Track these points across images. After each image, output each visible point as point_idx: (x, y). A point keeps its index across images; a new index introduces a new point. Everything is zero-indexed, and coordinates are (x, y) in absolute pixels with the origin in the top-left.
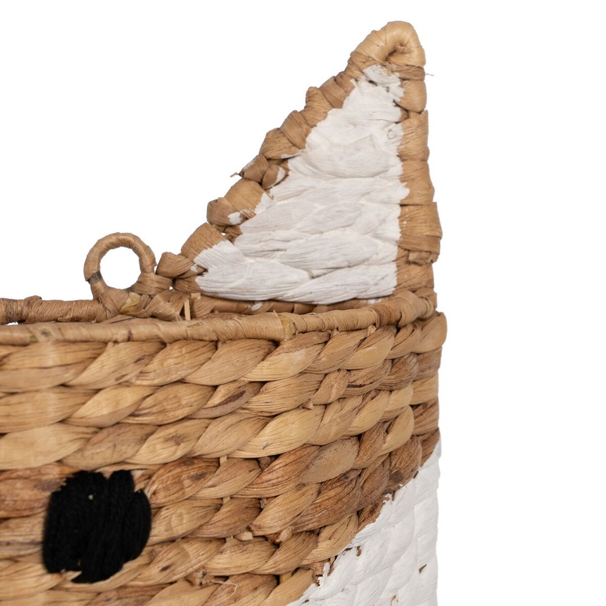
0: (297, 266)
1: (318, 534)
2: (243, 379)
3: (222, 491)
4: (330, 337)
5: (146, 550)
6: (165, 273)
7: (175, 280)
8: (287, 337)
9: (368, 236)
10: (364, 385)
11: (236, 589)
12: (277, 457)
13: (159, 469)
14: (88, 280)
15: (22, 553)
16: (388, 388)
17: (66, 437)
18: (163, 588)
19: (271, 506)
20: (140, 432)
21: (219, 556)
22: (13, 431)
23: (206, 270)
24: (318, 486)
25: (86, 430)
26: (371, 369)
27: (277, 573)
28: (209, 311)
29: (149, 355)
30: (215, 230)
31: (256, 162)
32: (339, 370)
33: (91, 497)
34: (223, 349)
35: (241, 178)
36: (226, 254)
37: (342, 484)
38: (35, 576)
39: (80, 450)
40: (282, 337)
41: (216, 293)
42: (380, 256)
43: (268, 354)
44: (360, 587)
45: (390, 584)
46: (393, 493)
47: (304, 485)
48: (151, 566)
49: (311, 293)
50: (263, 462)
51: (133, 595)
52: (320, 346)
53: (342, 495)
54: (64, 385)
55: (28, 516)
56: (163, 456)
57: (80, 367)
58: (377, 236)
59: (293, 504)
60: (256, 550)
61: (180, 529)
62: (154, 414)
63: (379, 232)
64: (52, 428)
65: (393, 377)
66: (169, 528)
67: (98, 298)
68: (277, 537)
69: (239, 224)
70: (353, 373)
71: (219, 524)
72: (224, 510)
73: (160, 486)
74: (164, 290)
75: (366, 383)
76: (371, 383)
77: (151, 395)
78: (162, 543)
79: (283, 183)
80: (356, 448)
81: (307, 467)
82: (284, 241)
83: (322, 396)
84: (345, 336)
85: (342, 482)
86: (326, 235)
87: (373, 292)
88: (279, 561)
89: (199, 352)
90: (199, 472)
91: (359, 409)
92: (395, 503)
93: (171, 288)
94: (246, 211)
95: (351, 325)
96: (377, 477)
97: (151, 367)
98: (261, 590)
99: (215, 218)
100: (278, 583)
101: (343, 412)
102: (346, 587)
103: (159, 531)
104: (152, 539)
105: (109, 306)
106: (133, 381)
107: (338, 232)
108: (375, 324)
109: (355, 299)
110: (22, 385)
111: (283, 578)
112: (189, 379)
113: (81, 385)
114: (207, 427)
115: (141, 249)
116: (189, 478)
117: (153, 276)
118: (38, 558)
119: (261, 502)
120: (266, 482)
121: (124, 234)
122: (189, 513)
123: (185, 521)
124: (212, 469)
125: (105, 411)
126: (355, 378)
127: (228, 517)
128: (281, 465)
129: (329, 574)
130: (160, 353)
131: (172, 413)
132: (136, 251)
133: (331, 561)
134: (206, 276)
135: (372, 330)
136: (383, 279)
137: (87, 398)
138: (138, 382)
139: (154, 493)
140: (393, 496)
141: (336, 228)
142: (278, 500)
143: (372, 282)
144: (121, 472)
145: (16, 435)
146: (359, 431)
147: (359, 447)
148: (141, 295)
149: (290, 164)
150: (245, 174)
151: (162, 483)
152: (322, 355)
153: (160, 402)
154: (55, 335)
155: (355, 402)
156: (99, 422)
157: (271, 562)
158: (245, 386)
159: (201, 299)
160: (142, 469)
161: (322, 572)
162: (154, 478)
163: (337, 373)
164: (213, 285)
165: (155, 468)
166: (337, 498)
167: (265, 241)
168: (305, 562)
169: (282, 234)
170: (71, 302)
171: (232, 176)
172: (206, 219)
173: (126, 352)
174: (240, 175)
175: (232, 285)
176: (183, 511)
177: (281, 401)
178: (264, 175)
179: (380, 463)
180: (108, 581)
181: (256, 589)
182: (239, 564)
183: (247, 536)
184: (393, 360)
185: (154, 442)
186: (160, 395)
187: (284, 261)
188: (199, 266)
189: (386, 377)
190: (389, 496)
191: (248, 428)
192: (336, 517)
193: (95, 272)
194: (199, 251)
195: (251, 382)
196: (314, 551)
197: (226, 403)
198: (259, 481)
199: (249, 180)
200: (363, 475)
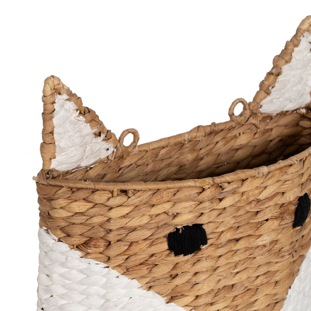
23: (262, 106)
28: (262, 118)
41: (265, 113)
94: (273, 85)
99: (265, 89)
105: (237, 122)
132: (243, 103)
148: (245, 117)
159: (261, 115)
178: (279, 73)
188: (260, 105)
194: (261, 101)
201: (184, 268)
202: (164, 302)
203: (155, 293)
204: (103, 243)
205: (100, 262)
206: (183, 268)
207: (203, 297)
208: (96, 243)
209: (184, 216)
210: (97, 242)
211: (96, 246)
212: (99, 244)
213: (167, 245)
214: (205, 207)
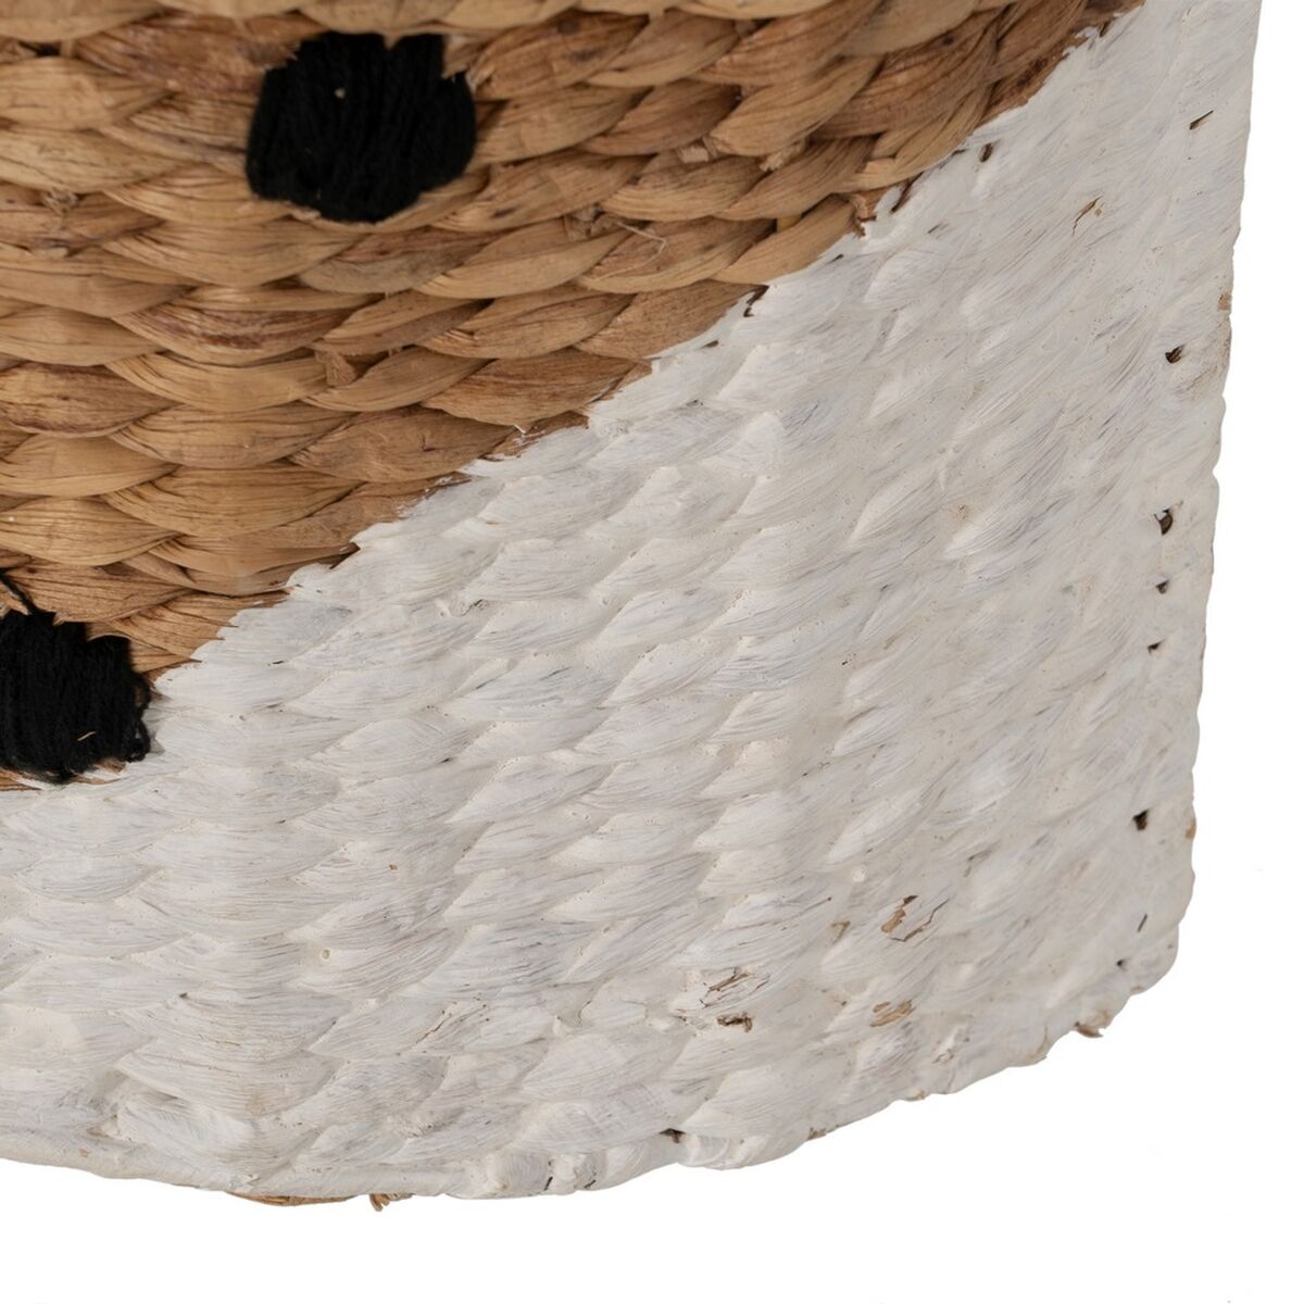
1: (872, 145)
11: (662, 247)
12: (765, 23)
13: (499, 38)
21: (628, 190)
24: (875, 63)
38: (234, 200)
45: (1081, 185)
46: (1103, 24)
47: (842, 60)
50: (741, 28)
60: (714, 182)
61: (540, 147)
66: (516, 144)
68: (761, 162)
72: (645, 107)
73: (502, 69)
85: (933, 53)
90: (589, 46)
98: (721, 249)
103: (496, 146)
111: (781, 224)
116: (564, 57)
122: (561, 119)
123: (552, 133)
128: (773, 39)
129: (894, 211)
133: (901, 187)
139: (486, 81)
140: (1103, 30)
151: (506, 64)
160: (466, 35)
161: (873, 212)
162: (489, 52)
165: (492, 35)
166: (912, 88)
176: (549, 117)
181: (709, 248)
182: (673, 207)
183: (695, 155)
190: (1092, 30)
196: (859, 174)
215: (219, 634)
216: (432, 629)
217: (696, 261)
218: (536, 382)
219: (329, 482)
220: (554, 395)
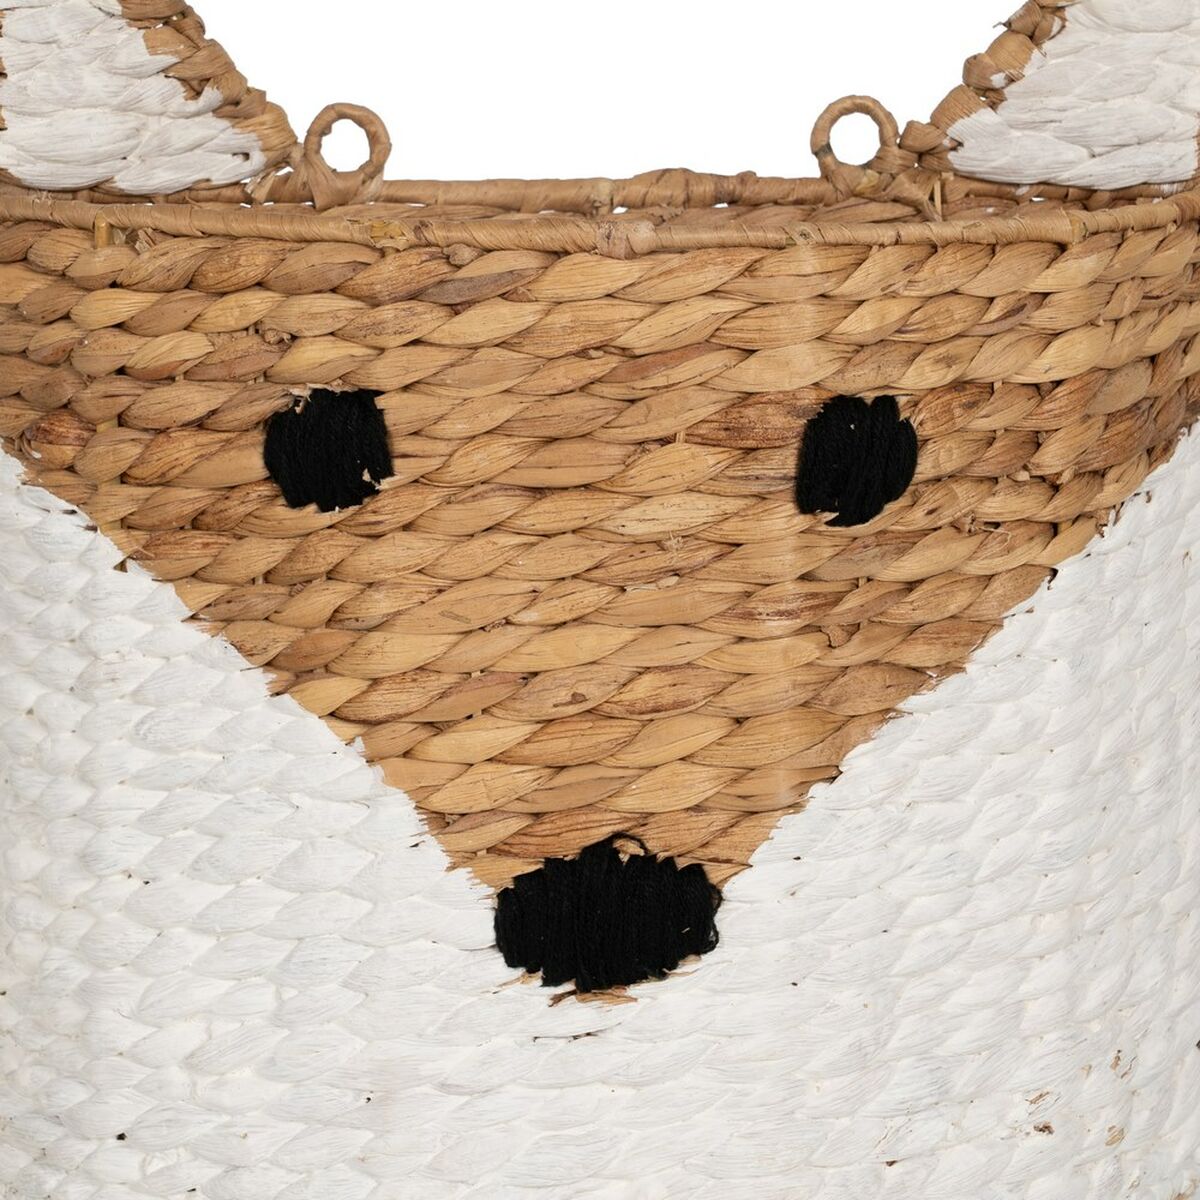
0: (1074, 141)
1: (1103, 476)
2: (1024, 290)
3: (996, 422)
4: (1123, 239)
5: (911, 488)
6: (910, 146)
7: (921, 155)
8: (1077, 240)
9: (1163, 106)
10: (1162, 296)
11: (1009, 538)
12: (1058, 383)
13: (926, 395)
14: (816, 154)
15: (772, 489)
16: (1188, 298)
17: (825, 356)
18: (927, 535)
19: (1052, 441)
20: (907, 352)
21: (990, 499)
22: (765, 348)
23: (960, 144)
24: (1105, 418)
25: (846, 348)
26: (1171, 277)
27: (1056, 521)
28: (963, 195)
29: (919, 262)
30: (974, 95)
31: (1026, 10)
32: (1133, 279)
33: (852, 426)
34: (1002, 255)
35: (1005, 29)
36: (987, 125)
37: (1133, 417)
38: (786, 517)
39: (840, 372)
40: (1071, 239)
41: (973, 173)
42: (1177, 131)
43: (1053, 260)
44: (1148, 541)
45: (1183, 538)
46: (1190, 427)
47: (1089, 416)
48: (915, 507)
49: (1091, 176)
50: (1044, 388)
51: (894, 542)
52: (1113, 250)
53: (1133, 429)
54: (823, 296)
55: (780, 447)
56: (932, 381)
57: (843, 274)
58: (1174, 106)
59: (1078, 439)
60: (1033, 493)
61: (948, 467)
62: (923, 330)
63: (1177, 101)
64: (808, 346)
65: (1195, 285)
66: (936, 465)
67: (826, 176)
68: (1058, 478)
69: (1003, 88)
70: (1149, 281)
71: (992, 461)
72: (997, 445)
73: (928, 415)
74: (908, 167)
75: (1164, 293)
76: (1170, 294)
77: (920, 308)
78: (927, 482)
79: (1059, 36)
80: (1150, 372)
81: (1095, 395)
82: (1059, 110)
83: (1112, 311)
84: (1141, 238)
85: (1133, 414)
86: (1111, 104)
87: (1167, 175)
88: (1059, 508)
89: (974, 258)
90: (972, 400)
91: (1155, 325)
92: (1191, 439)
93: (916, 165)
94: (1012, 71)
95: (1148, 223)
96: (1173, 407)
97: (921, 275)
98: (1037, 540)
99: (974, 80)
100: (1056, 534)
101: (1137, 329)
102: (1134, 540)
103: (925, 468)
104: (917, 477)
105: (841, 186)
106: (901, 291)
107: (1126, 100)
108: (1175, 222)
109: (1145, 183)
110: (776, 294)
111: (1062, 527)
112: (962, 289)
113: (843, 296)
114: (981, 347)
115: (881, 115)
116: (960, 406)
117: (895, 150)
118: (790, 496)
119: (1039, 435)
120: (1048, 412)
121: (861, 97)
122: (959, 447)
123: (954, 457)
124: (987, 396)
125: (869, 327)
126: (1152, 287)
127: (1004, 452)
128: (1065, 393)
129: (1115, 523)
130: (931, 259)
131: (944, 330)
132: (875, 118)
133: (1117, 508)
134: (961, 151)
135: (1172, 228)
136: (1180, 159)
137: (849, 311)
138: (906, 293)
139: (921, 424)
140: (1189, 431)
141: (1123, 96)
142: (1060, 434)
143: (1167, 164)
144: (885, 397)
145: (767, 353)
146: (1152, 352)
147: (1153, 371)
148: (880, 173)
149: (1068, 13)
150: (1013, 26)
151: (930, 412)
152: (1115, 261)
153: (931, 317)
154: (816, 237)
155: (1150, 317)
156: (861, 339)
157: (1050, 507)
158: (1025, 298)
159: (954, 180)
160: (907, 395)
161: (1108, 521)
162: (920, 406)
163: (1130, 282)
164: (970, 163)
165: (922, 394)
166: (1127, 432)
167: (1036, 110)
168: (1088, 509)
169: (1056, 101)
170: (793, 181)
171: (995, 27)
172: (961, 79)
173: (893, 258)
174: (1004, 25)
175: (994, 164)
176: (953, 446)
177: (1067, 317)
178: (1036, 28)
179: (1176, 390)
180: (867, 524)
181: (1032, 538)
182: (1014, 508)
183: (1024, 476)
184: (1194, 264)
185: (923, 363)
186: (930, 308)
187: (1057, 135)
188: (952, 139)
189: (1186, 286)
190: (1185, 430)
191: (1028, 348)
192: (1124, 455)
193: (824, 143)
194: (953, 121)
195: (1032, 294)
196: (1098, 496)
197: (1006, 317)
198: (1040, 411)
199: (1018, 32)
200: (1156, 405)
201: (315, 557)
202: (265, 692)
203: (228, 645)
204: (75, 429)
205: (67, 501)
206: (314, 555)
207: (386, 687)
208: (52, 424)
209: (310, 347)
210: (57, 423)
211: (51, 438)
212: (61, 430)
213: (261, 456)
214: (379, 324)
215: (770, 836)
216: (889, 821)
217: (1025, 547)
218: (944, 636)
219: (832, 718)
220: (955, 643)
